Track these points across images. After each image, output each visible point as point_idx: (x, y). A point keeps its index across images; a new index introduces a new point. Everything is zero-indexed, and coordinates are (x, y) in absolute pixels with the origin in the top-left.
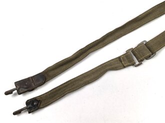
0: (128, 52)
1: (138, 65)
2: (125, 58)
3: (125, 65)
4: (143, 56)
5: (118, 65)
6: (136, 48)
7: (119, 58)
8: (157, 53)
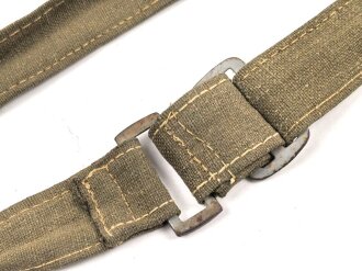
0: (125, 140)
1: (200, 221)
2: (113, 185)
3: (108, 233)
4: (225, 159)
5: (69, 230)
6: (172, 108)
7: (74, 183)
8: (313, 129)
